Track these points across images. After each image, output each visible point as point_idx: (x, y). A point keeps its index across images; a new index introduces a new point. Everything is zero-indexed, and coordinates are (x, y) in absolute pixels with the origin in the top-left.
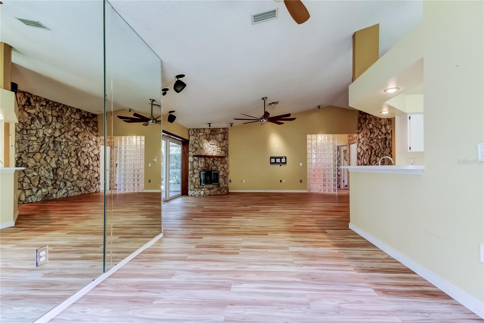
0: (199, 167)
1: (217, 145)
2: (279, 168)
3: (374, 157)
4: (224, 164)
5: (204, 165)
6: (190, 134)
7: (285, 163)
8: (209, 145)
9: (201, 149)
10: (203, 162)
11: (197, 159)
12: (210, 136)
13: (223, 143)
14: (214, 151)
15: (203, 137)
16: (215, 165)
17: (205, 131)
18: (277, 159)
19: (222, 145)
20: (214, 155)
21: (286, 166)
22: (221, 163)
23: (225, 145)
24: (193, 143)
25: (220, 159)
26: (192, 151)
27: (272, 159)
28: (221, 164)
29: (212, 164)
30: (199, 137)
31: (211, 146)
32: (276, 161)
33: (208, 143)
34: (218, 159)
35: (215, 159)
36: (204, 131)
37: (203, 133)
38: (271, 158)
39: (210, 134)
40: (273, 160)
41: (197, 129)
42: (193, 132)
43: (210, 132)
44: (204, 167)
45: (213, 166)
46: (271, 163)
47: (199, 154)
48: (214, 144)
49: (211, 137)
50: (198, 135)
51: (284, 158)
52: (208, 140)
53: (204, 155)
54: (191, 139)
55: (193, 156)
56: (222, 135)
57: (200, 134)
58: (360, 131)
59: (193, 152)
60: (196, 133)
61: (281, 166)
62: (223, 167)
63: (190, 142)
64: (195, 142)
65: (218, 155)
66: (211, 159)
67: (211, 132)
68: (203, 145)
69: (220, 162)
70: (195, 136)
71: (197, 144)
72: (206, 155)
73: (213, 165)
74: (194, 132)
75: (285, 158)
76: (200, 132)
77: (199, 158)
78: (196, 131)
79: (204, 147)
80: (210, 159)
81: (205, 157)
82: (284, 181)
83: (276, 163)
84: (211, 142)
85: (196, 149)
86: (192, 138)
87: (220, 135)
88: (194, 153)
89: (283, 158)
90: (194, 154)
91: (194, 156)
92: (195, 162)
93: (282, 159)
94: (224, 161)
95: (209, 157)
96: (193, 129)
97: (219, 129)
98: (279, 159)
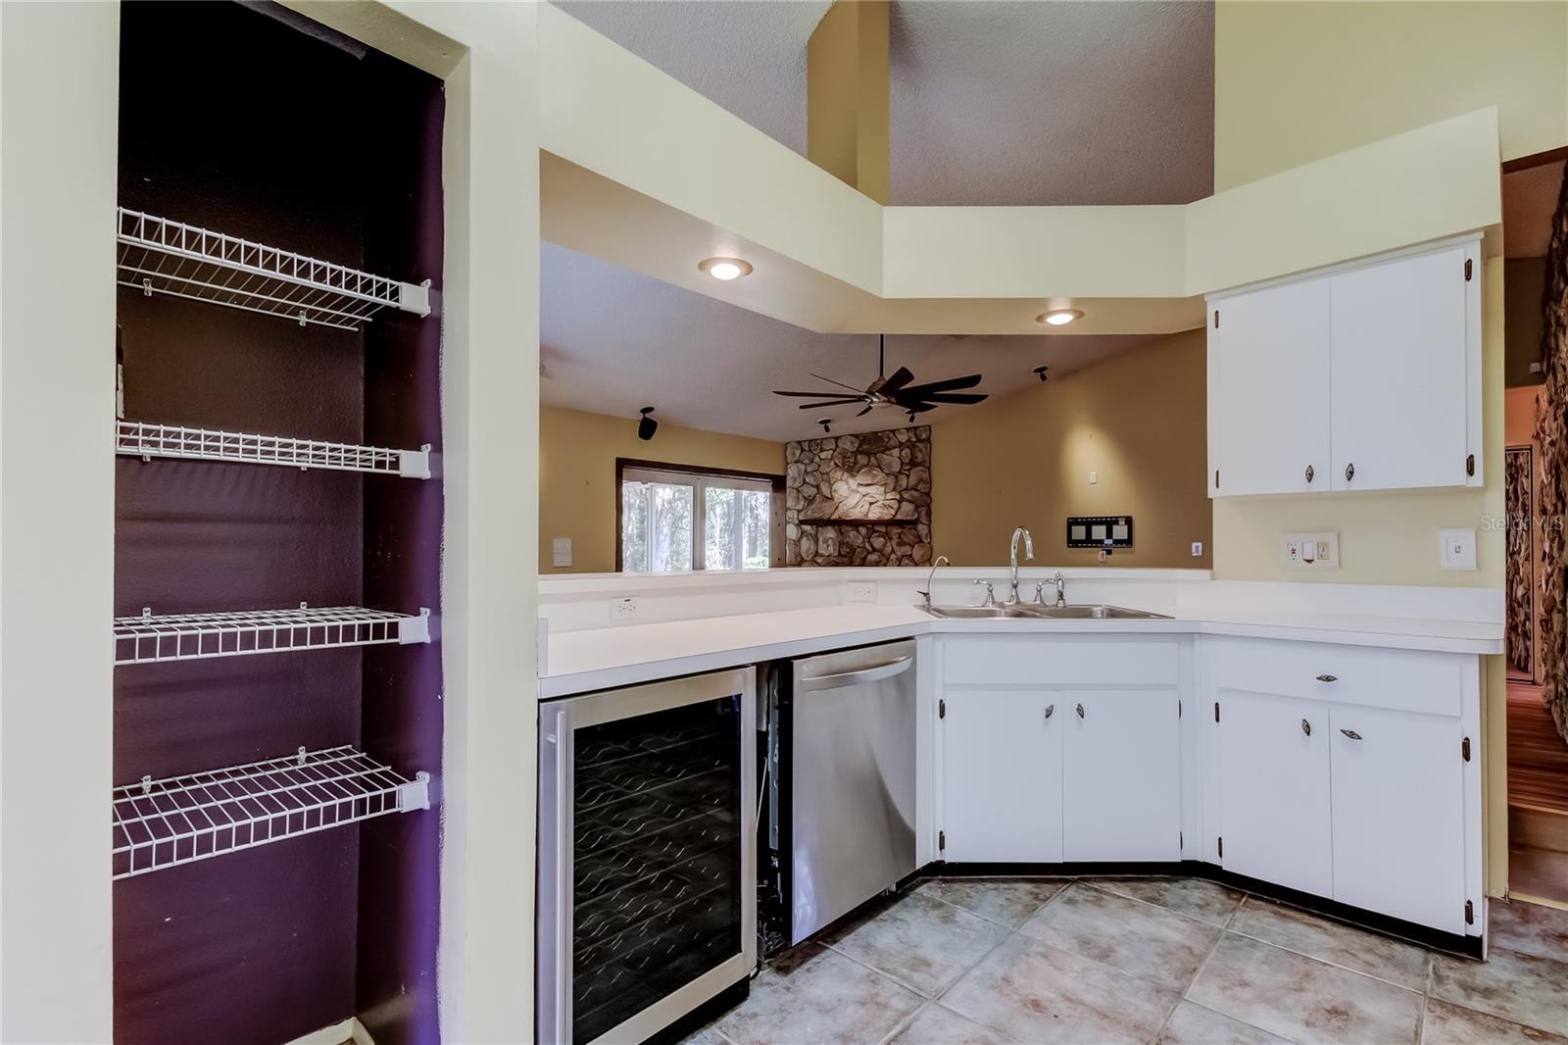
0: (817, 554)
1: (885, 485)
2: (1105, 562)
4: (913, 547)
5: (834, 549)
6: (789, 460)
7: (1128, 542)
8: (854, 487)
9: (823, 501)
10: (830, 541)
11: (813, 532)
12: (859, 457)
13: (908, 476)
14: (871, 504)
15: (832, 463)
16: (874, 550)
17: (840, 444)
18: (1093, 527)
19: (904, 482)
20: (872, 516)
21: (1132, 553)
22: (901, 544)
23: (918, 484)
24: (797, 484)
25: (895, 531)
26: (797, 508)
27: (1073, 528)
28: (898, 544)
29: (864, 547)
30: (819, 466)
31: (861, 489)
33: (851, 481)
34: (890, 528)
35: (877, 531)
36: (837, 446)
37: (831, 452)
38: (1073, 522)
39: (858, 452)
40: (1079, 532)
41: (810, 441)
42: (798, 453)
43: (857, 445)
44: (836, 554)
45: (869, 552)
46: (1073, 543)
47: (816, 516)
48: (870, 482)
49: (862, 459)
50: (817, 459)
51: (1122, 522)
52: (852, 470)
53: (835, 520)
54: (790, 472)
55: (797, 522)
56: (903, 453)
57: (823, 455)
59: (799, 511)
60: (808, 454)
61: (1109, 552)
62: (911, 556)
63: (789, 483)
64: (804, 480)
65: (887, 517)
66: (863, 530)
67: (860, 446)
68: (834, 487)
69: (895, 540)
70: (807, 461)
71: (813, 486)
72: (843, 517)
73: (870, 548)
74: (803, 450)
75: (1129, 521)
76: (822, 450)
77: (820, 529)
78: (807, 448)
79: (836, 496)
80: (858, 531)
81: (840, 524)
83: (1089, 541)
84: (861, 478)
85: (810, 501)
86: (793, 471)
87: (896, 452)
88: (803, 513)
89: (1117, 523)
90: (801, 517)
91: (802, 522)
92: (804, 540)
93: (1115, 527)
94: (912, 537)
95: (856, 524)
96: (799, 443)
97: (893, 431)
98: (1104, 528)
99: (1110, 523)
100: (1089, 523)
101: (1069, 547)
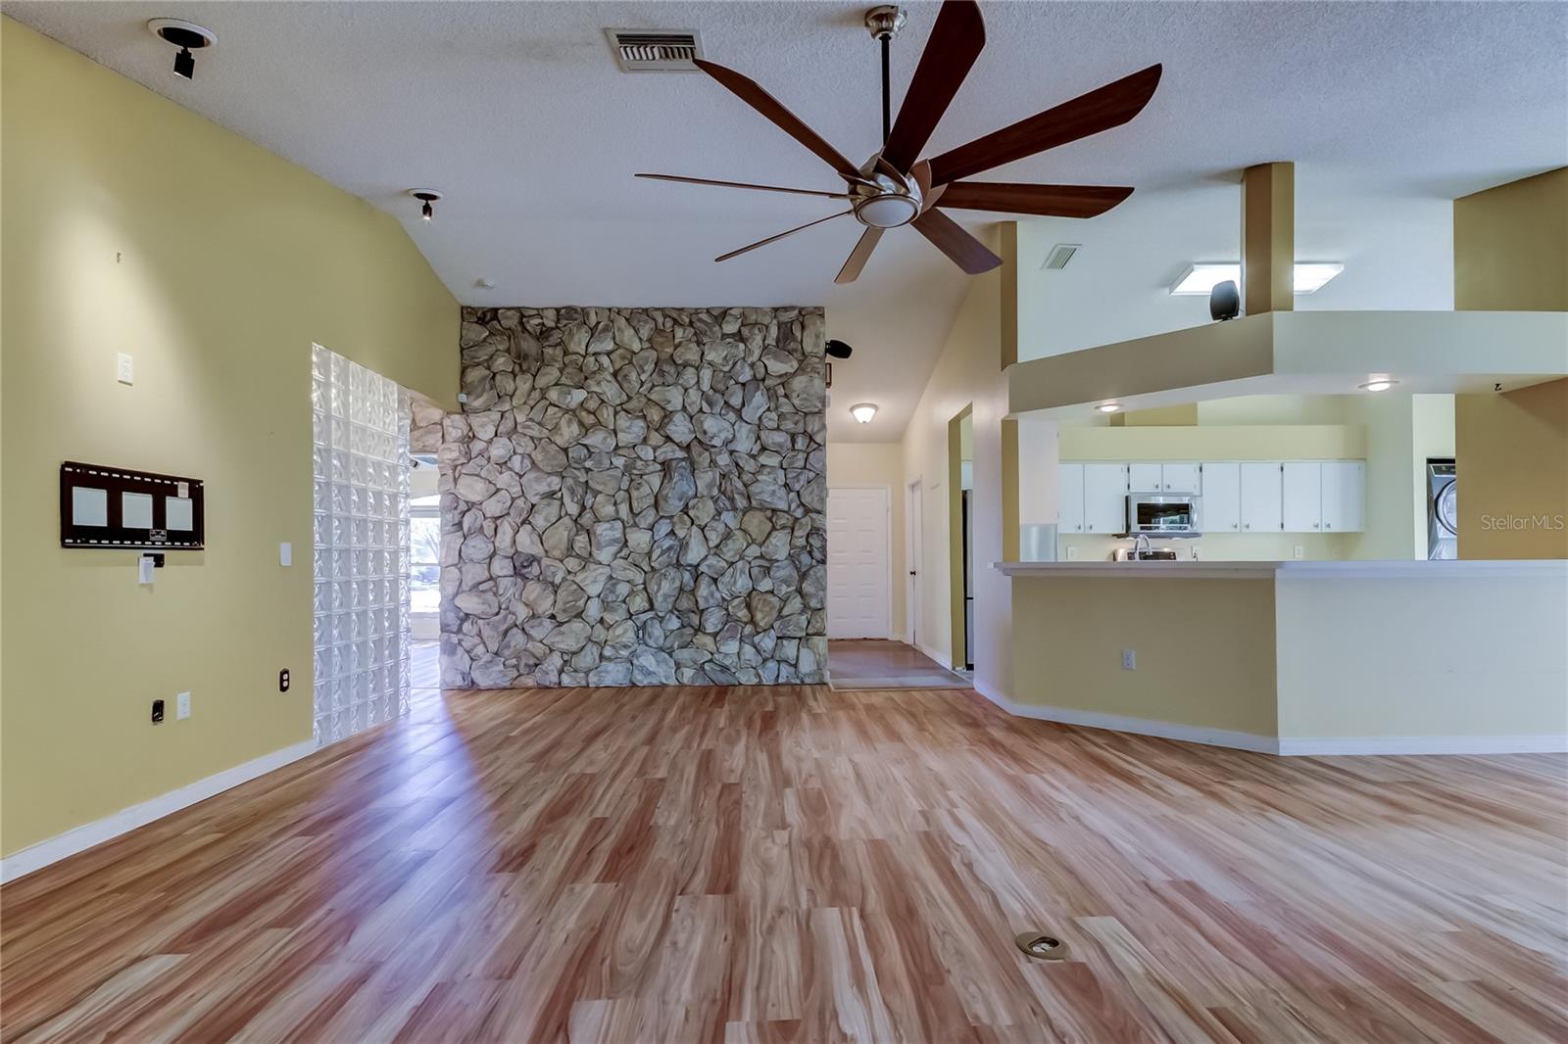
2: (149, 587)
3: (612, 528)
7: (193, 538)
18: (124, 496)
21: (201, 563)
27: (78, 492)
32: (115, 509)
38: (75, 476)
40: (91, 507)
46: (73, 535)
51: (183, 490)
58: (477, 403)
61: (159, 561)
75: (196, 491)
82: (180, 707)
83: (114, 533)
89: (172, 491)
93: (169, 500)
98: (147, 500)
99: (160, 488)
100: (116, 483)
101: (64, 545)
